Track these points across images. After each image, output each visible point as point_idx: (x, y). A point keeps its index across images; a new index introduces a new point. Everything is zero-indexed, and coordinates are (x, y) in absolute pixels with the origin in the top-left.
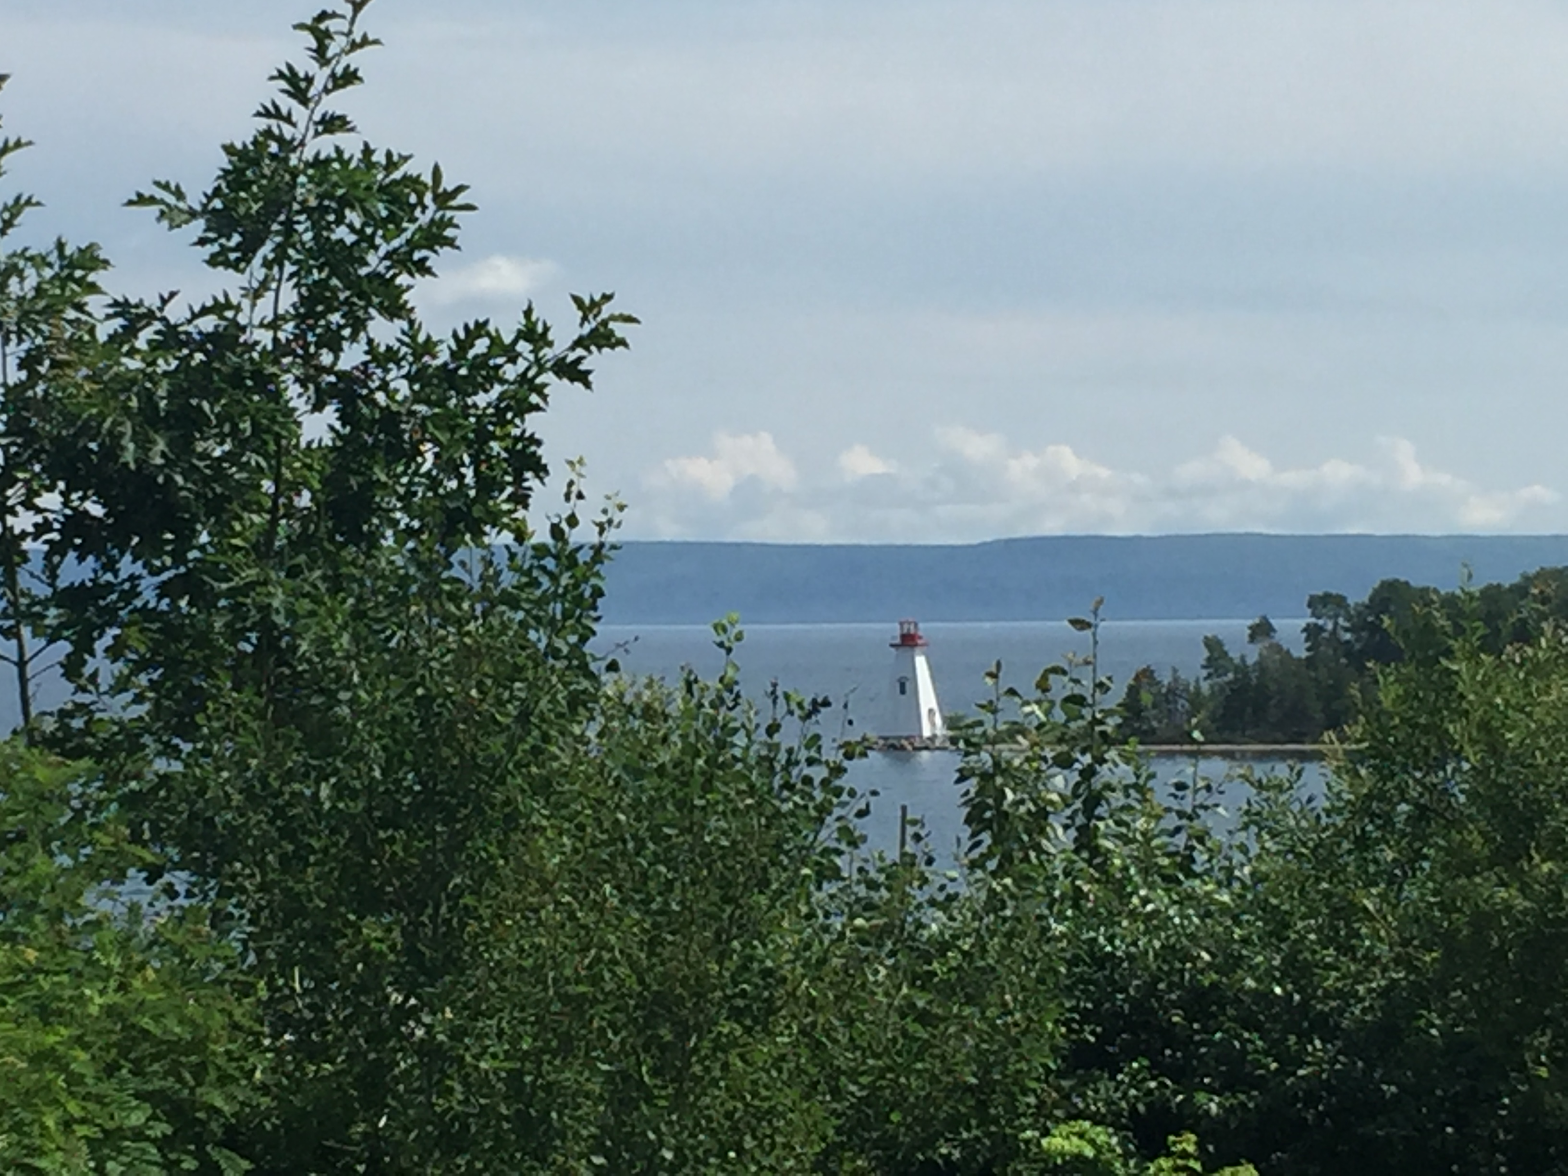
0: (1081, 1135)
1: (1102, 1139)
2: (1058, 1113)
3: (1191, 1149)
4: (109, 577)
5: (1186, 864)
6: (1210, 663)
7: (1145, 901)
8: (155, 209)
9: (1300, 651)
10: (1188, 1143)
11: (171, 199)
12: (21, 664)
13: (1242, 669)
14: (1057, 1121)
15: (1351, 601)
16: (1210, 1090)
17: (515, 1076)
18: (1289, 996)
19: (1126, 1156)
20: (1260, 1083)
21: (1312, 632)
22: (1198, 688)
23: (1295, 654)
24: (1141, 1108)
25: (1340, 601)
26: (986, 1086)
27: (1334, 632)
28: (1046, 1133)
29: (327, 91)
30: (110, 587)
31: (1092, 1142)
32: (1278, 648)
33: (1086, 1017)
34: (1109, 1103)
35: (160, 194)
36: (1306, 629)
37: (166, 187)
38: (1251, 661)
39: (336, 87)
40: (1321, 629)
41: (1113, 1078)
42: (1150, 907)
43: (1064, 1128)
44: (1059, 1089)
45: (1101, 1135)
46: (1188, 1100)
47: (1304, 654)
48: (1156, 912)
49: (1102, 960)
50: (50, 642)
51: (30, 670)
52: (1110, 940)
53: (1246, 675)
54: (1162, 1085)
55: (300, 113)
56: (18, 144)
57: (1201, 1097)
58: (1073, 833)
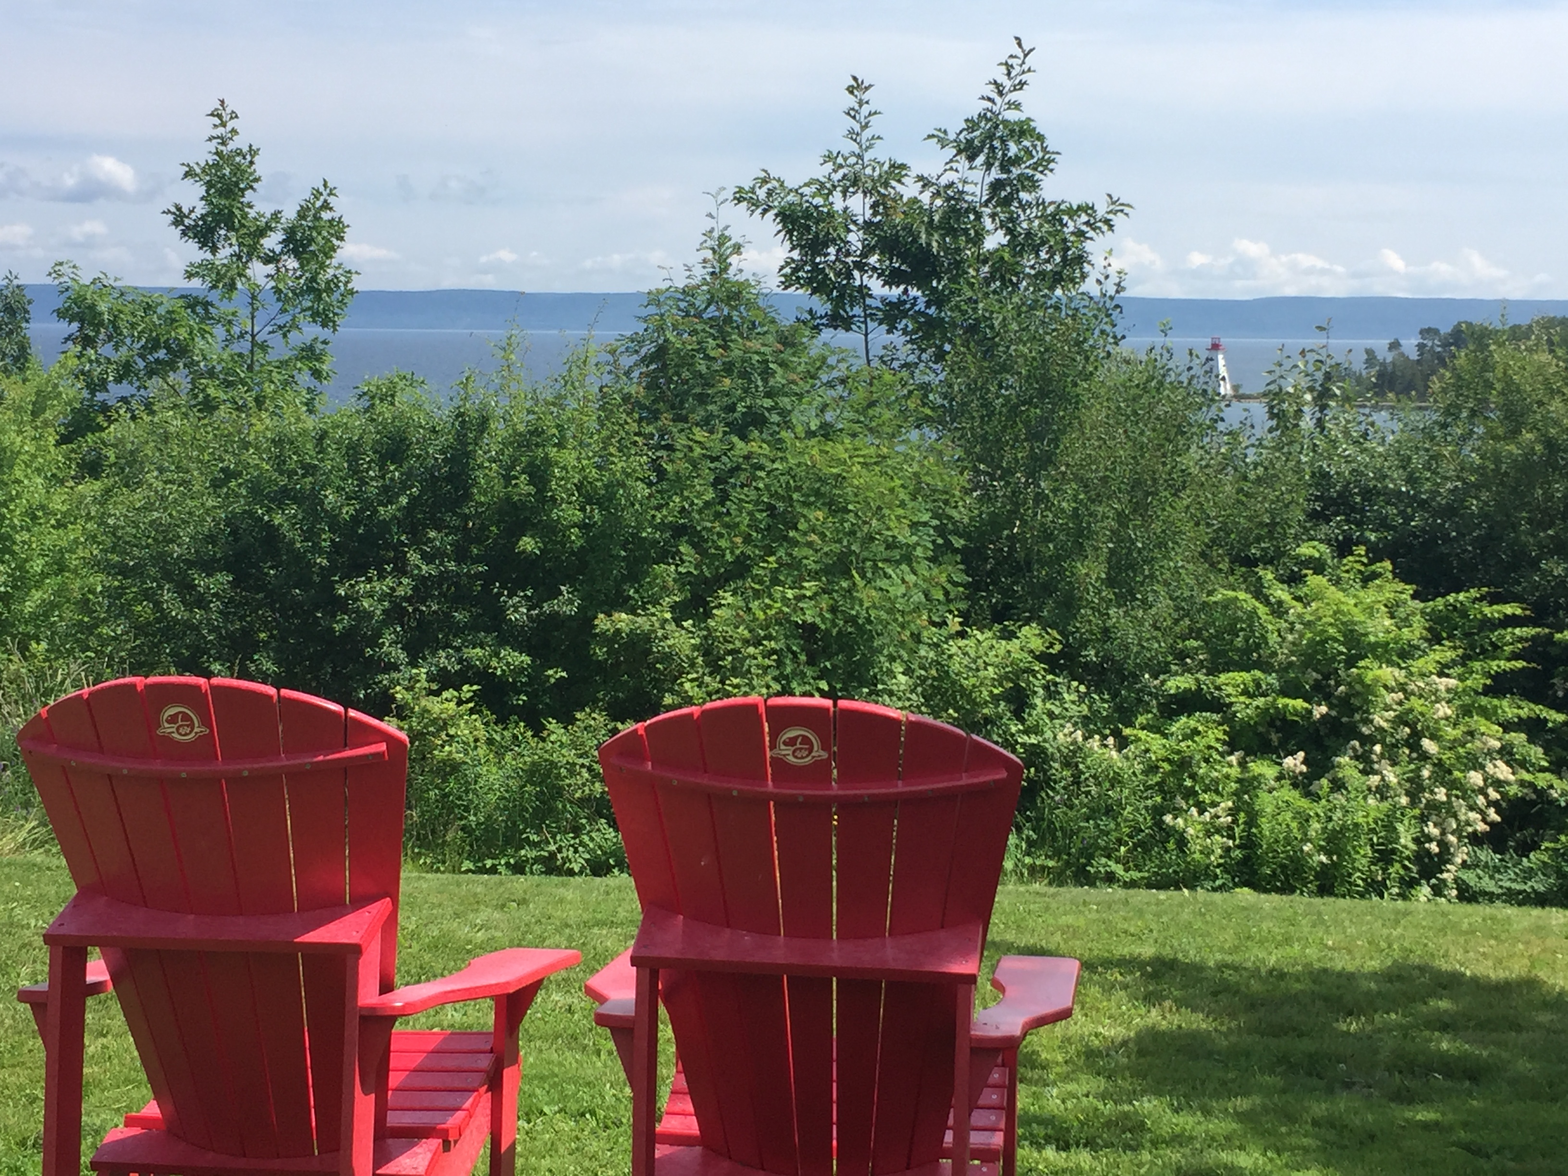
0: (1314, 547)
1: (1322, 550)
2: (1304, 537)
3: (1363, 553)
4: (905, 297)
5: (1365, 435)
6: (1367, 361)
7: (1345, 450)
8: (936, 140)
9: (1414, 356)
10: (1361, 550)
11: (942, 135)
12: (866, 335)
13: (1383, 364)
14: (1304, 541)
15: (1442, 332)
16: (1372, 530)
17: (1076, 509)
18: (1408, 492)
19: (1333, 558)
20: (1394, 528)
21: (1421, 347)
22: (1361, 374)
23: (1411, 358)
24: (1340, 538)
25: (1436, 332)
26: (1273, 524)
27: (1432, 347)
28: (1298, 546)
29: (1011, 91)
30: (905, 302)
31: (1318, 551)
32: (1402, 354)
33: (1317, 499)
34: (1326, 534)
35: (936, 133)
36: (1418, 345)
37: (940, 130)
38: (1389, 360)
39: (1015, 90)
40: (1425, 345)
41: (1328, 524)
42: (1347, 453)
43: (1306, 544)
44: (1305, 528)
45: (1323, 548)
46: (1362, 535)
47: (1416, 358)
48: (1349, 455)
49: (1326, 476)
50: (880, 324)
51: (869, 336)
52: (1329, 466)
53: (1385, 368)
54: (1351, 528)
55: (998, 100)
56: (875, 113)
57: (1367, 534)
58: (1314, 421)
